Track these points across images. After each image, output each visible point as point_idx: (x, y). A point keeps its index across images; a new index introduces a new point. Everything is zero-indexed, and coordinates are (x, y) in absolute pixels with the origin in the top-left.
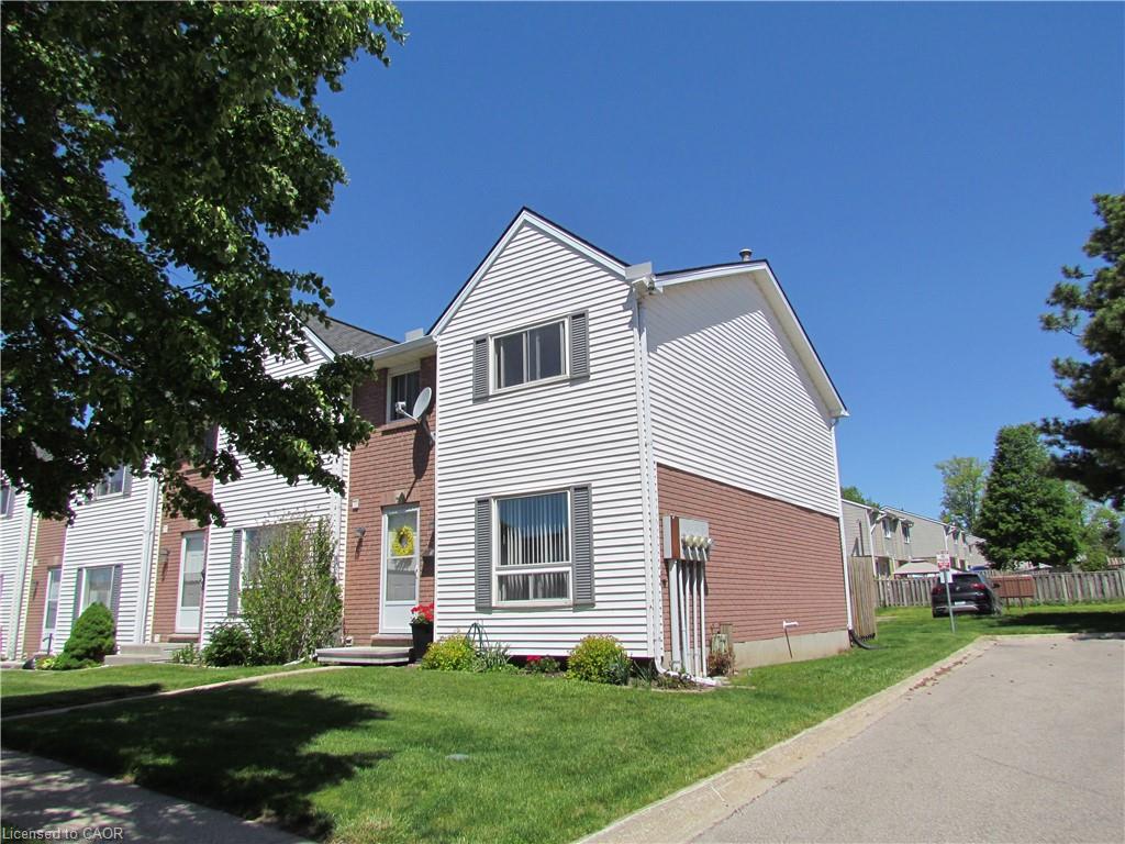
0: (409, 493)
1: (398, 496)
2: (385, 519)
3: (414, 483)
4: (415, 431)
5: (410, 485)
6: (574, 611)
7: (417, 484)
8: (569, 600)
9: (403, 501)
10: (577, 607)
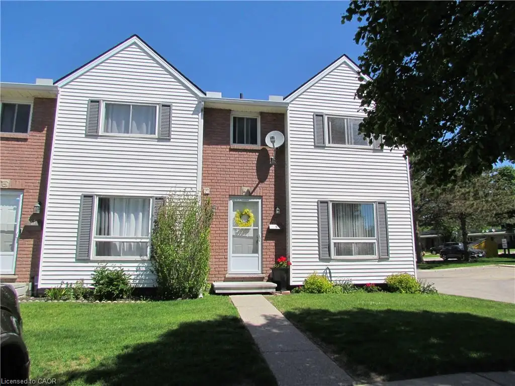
0: (254, 189)
1: (246, 191)
2: (231, 203)
3: (258, 184)
4: (257, 154)
5: (255, 185)
6: (378, 262)
7: (260, 185)
8: (376, 257)
9: (249, 194)
10: (380, 260)
